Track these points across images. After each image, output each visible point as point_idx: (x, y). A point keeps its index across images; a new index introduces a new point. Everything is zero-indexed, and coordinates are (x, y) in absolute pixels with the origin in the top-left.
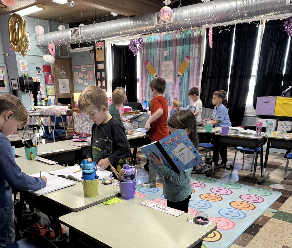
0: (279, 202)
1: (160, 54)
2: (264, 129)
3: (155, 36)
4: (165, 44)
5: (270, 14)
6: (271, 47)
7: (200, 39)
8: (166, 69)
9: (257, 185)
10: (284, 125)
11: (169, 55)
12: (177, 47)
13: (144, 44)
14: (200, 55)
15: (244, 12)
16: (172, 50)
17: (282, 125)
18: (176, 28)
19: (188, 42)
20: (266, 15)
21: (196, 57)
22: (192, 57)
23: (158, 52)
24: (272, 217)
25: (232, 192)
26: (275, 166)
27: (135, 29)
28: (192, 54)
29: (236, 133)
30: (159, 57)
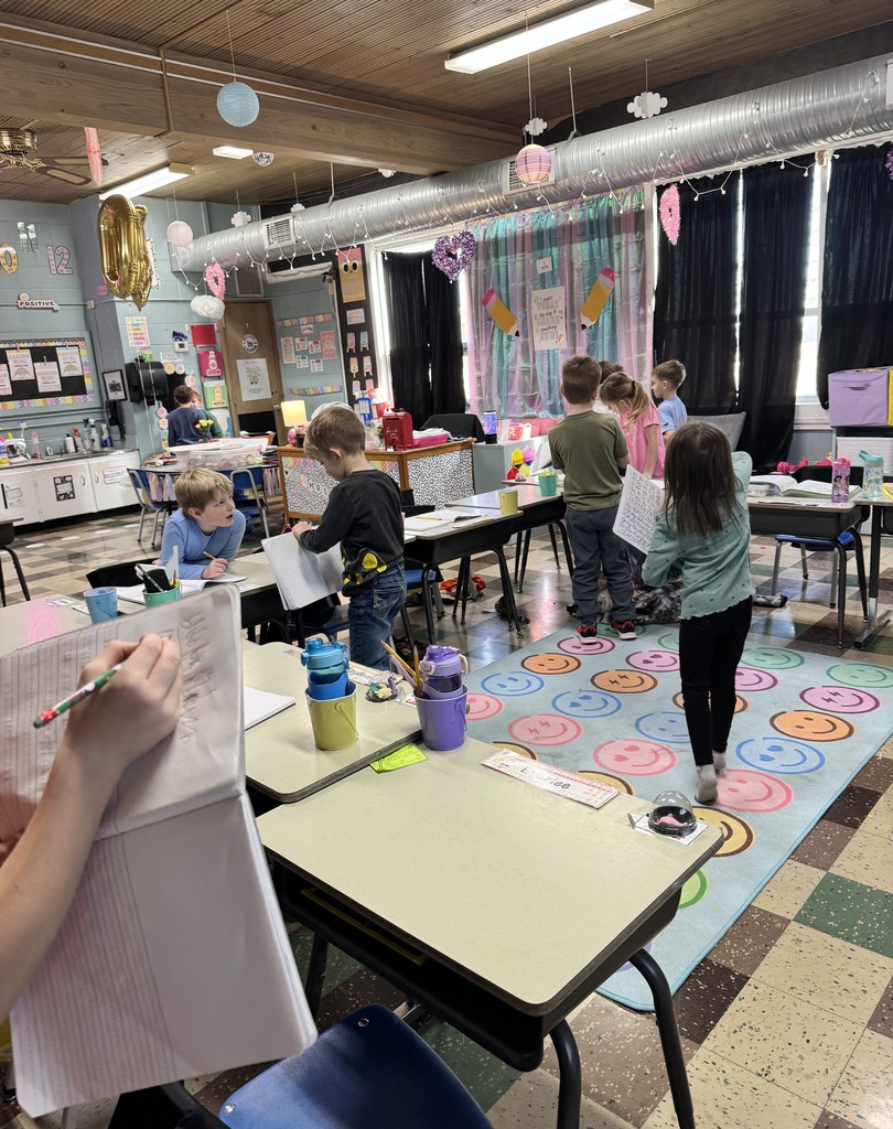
1: (524, 270)
2: (856, 476)
3: (508, 220)
4: (538, 240)
5: (842, 135)
6: (855, 225)
7: (639, 219)
8: (545, 312)
9: (851, 652)
11: (552, 272)
12: (573, 245)
13: (477, 244)
14: (642, 265)
15: (761, 138)
16: (559, 255)
18: (569, 195)
19: (604, 230)
20: (829, 139)
21: (630, 271)
22: (620, 272)
23: (519, 265)
25: (776, 680)
27: (448, 210)
28: (620, 264)
29: (770, 494)
30: (524, 279)
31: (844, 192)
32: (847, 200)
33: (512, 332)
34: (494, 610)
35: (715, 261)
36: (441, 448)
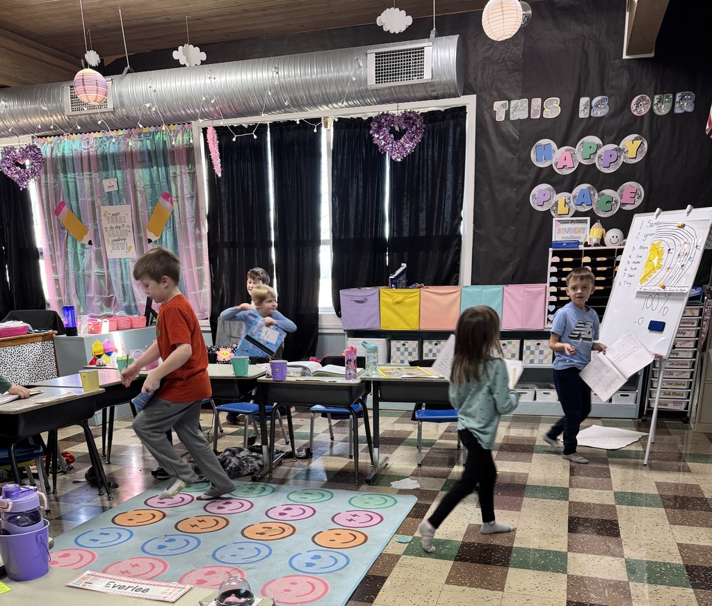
0: (413, 517)
1: (92, 187)
2: (361, 362)
3: (74, 141)
4: (103, 163)
5: (339, 104)
6: (352, 177)
7: (189, 154)
8: (114, 225)
9: (364, 487)
10: (402, 349)
11: (118, 191)
12: (135, 171)
13: (45, 159)
14: (195, 193)
15: (281, 97)
16: (123, 177)
17: (398, 349)
18: (126, 123)
19: (161, 160)
20: (330, 106)
21: (186, 197)
22: (177, 197)
23: (87, 182)
24: (404, 554)
25: (315, 511)
26: (396, 441)
27: (13, 123)
28: (177, 190)
29: (303, 375)
30: (92, 195)
31: (343, 152)
32: (346, 157)
33: (85, 241)
34: (84, 480)
35: (253, 194)
36: (21, 338)
